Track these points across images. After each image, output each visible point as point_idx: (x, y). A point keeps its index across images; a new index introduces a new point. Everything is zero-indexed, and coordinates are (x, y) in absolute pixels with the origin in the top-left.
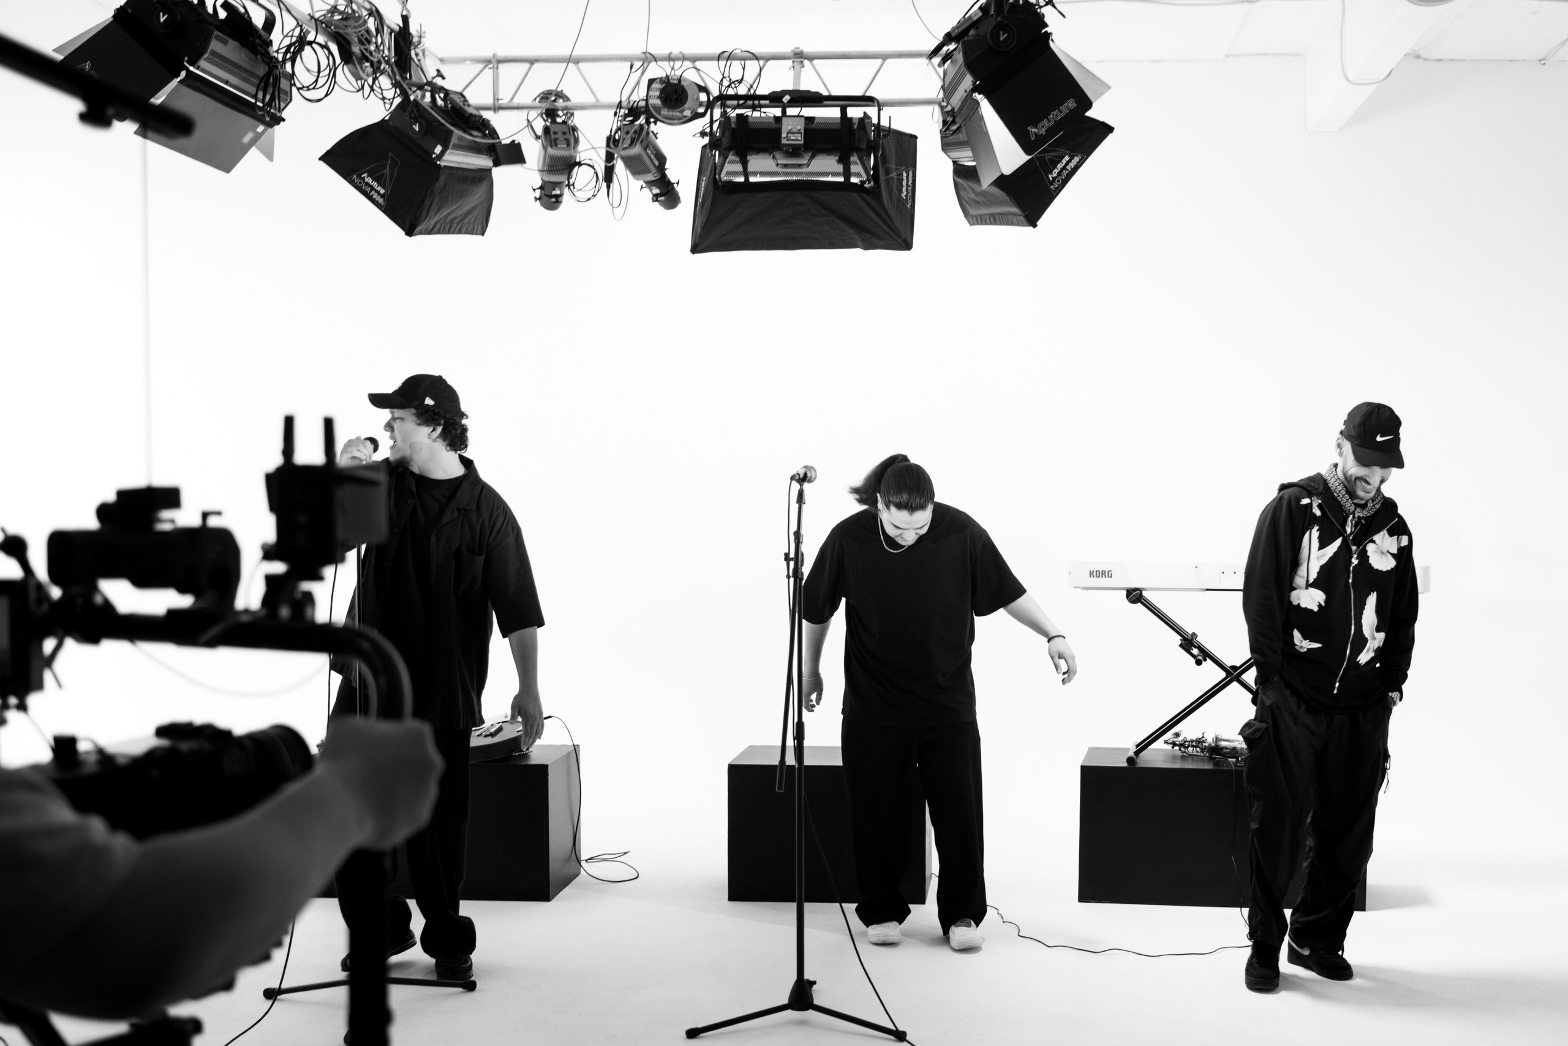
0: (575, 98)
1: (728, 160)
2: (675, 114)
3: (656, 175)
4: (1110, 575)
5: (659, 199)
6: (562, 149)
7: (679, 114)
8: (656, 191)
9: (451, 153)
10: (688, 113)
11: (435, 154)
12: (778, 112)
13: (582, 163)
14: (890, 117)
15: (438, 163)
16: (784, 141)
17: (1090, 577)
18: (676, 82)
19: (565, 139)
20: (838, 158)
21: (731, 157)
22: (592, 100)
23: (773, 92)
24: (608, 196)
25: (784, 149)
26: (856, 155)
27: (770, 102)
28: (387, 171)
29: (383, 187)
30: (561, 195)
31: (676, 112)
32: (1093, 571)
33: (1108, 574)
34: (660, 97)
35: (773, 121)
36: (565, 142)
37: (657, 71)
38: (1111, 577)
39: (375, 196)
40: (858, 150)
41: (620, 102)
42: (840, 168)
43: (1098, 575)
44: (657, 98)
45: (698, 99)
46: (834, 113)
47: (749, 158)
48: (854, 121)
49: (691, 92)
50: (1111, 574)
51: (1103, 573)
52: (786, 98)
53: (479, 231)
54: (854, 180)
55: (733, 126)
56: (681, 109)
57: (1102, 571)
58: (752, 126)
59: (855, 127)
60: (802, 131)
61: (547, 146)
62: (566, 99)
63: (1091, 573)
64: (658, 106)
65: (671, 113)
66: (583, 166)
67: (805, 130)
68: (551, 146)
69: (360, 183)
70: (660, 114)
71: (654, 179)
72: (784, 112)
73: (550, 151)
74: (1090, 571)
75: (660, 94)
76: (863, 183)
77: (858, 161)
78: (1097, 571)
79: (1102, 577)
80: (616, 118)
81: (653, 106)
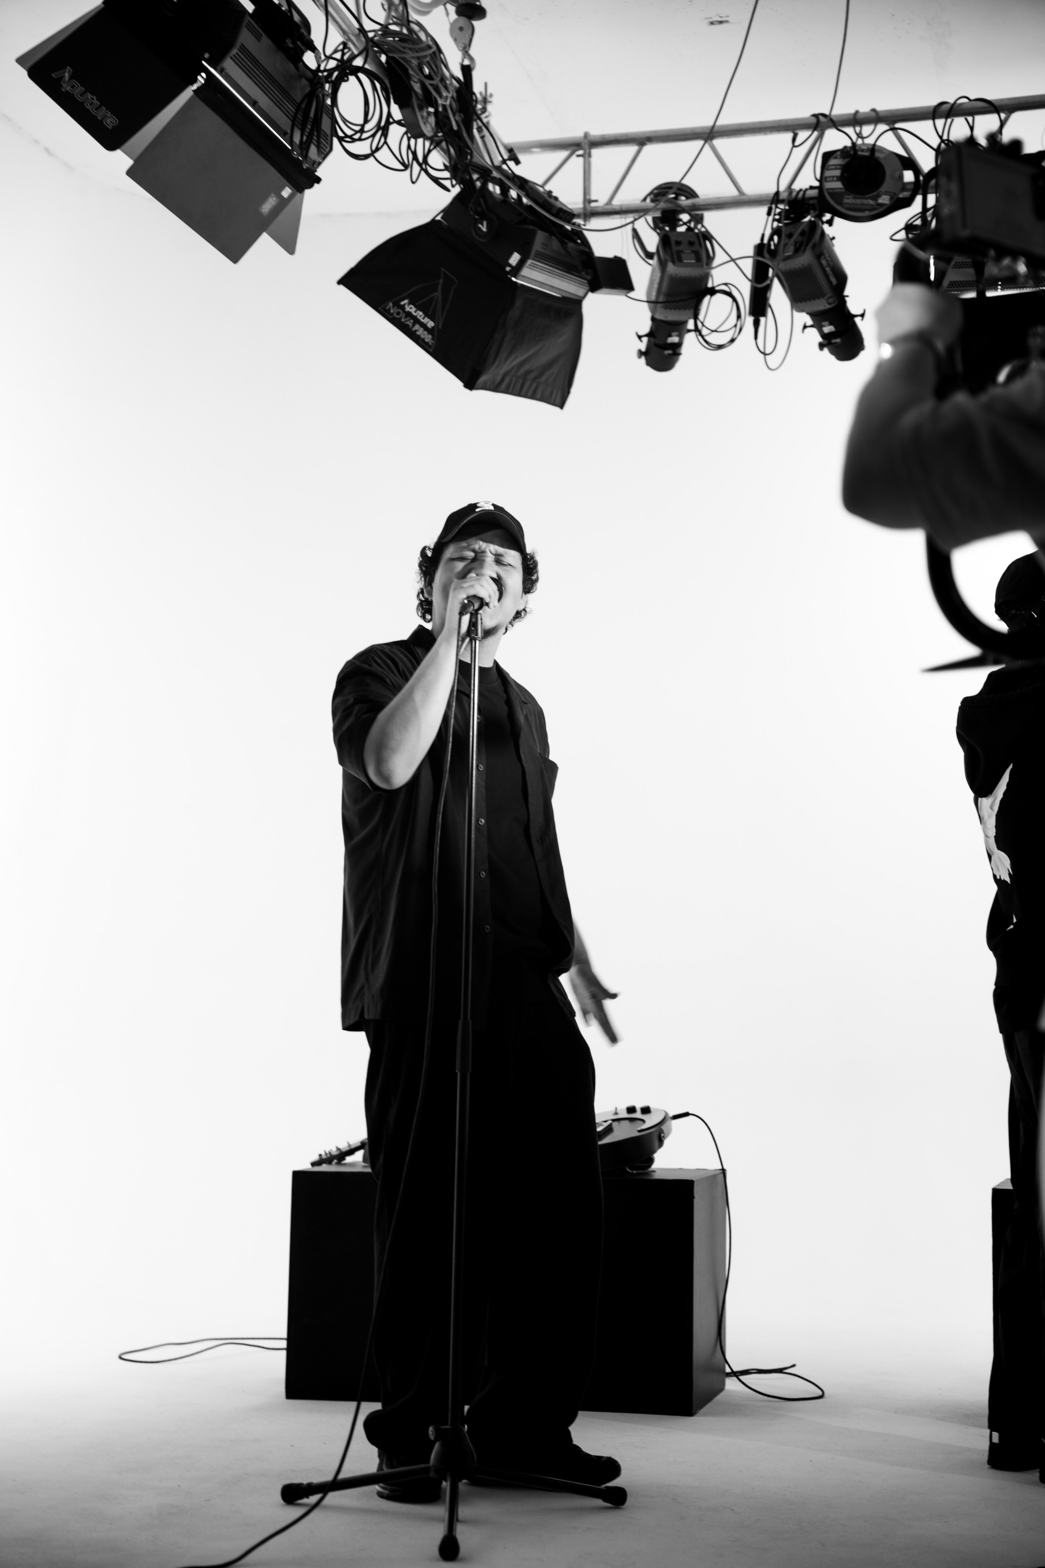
1: (952, 265)
2: (865, 201)
3: (831, 301)
5: (834, 341)
6: (689, 265)
7: (871, 202)
8: (828, 329)
9: (532, 267)
10: (885, 200)
11: (510, 265)
13: (717, 288)
15: (514, 279)
18: (867, 154)
19: (693, 252)
22: (730, 192)
24: (756, 337)
28: (438, 294)
29: (432, 319)
30: (679, 345)
31: (867, 198)
34: (840, 178)
36: (693, 256)
37: (835, 140)
39: (421, 332)
41: (777, 193)
44: (839, 181)
45: (901, 178)
49: (890, 166)
53: (558, 401)
56: (875, 193)
61: (666, 261)
62: (690, 193)
64: (839, 190)
65: (859, 201)
66: (718, 296)
68: (673, 262)
69: (398, 313)
70: (841, 203)
71: (828, 306)
73: (671, 268)
75: (842, 174)
80: (771, 218)
81: (830, 194)
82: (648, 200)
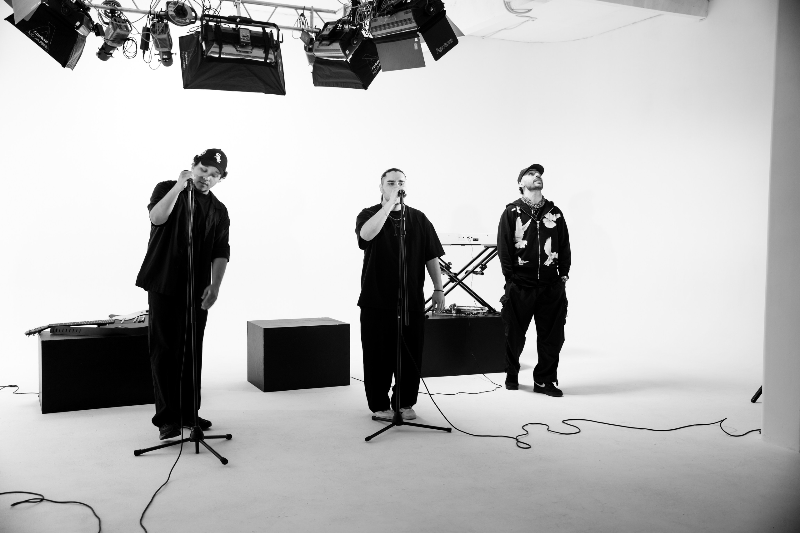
0: (124, 5)
1: (213, 46)
2: (182, 20)
5: (164, 60)
6: (124, 31)
7: (184, 21)
8: (163, 56)
9: (82, 27)
10: (188, 21)
11: (76, 26)
12: (234, 26)
13: (130, 38)
14: (282, 34)
15: (77, 30)
16: (242, 40)
18: (182, 5)
20: (264, 50)
21: (215, 45)
22: (134, 8)
23: (230, 16)
24: (143, 57)
25: (242, 44)
26: (271, 50)
27: (227, 21)
28: (49, 31)
29: (47, 40)
30: (111, 53)
31: (183, 20)
34: (174, 11)
35: (232, 30)
36: (125, 27)
40: (272, 48)
41: (151, 11)
42: (263, 55)
44: (173, 12)
45: (192, 15)
46: (260, 30)
47: (223, 46)
48: (269, 34)
49: (189, 10)
52: (238, 20)
53: (72, 67)
54: (268, 61)
55: (213, 30)
56: (185, 18)
58: (223, 31)
59: (269, 37)
60: (249, 36)
61: (117, 28)
62: (119, 5)
65: (180, 20)
66: (131, 41)
67: (251, 36)
69: (33, 36)
70: (175, 20)
71: (168, 51)
72: (237, 26)
73: (118, 30)
76: (271, 63)
77: (273, 53)
80: (149, 19)
81: (170, 15)
82: (103, 4)
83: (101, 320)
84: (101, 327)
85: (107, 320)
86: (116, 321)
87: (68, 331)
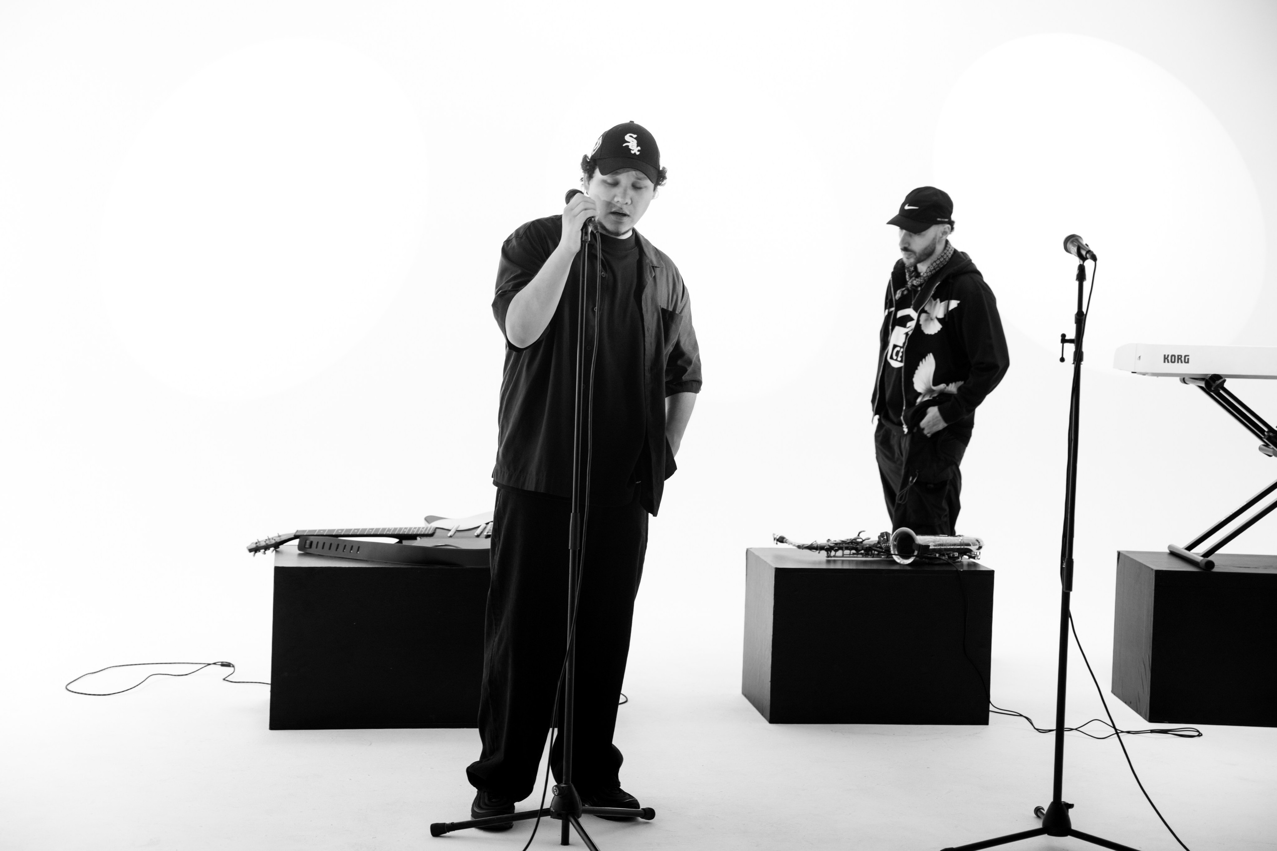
4: (1186, 361)
17: (1165, 362)
32: (1168, 356)
33: (1185, 359)
38: (1188, 362)
43: (1173, 361)
50: (1188, 359)
51: (1180, 357)
57: (1178, 356)
63: (1166, 358)
74: (1165, 355)
78: (1172, 356)
79: (1178, 362)
83: (406, 527)
84: (405, 543)
85: (419, 528)
86: (437, 530)
87: (334, 547)
